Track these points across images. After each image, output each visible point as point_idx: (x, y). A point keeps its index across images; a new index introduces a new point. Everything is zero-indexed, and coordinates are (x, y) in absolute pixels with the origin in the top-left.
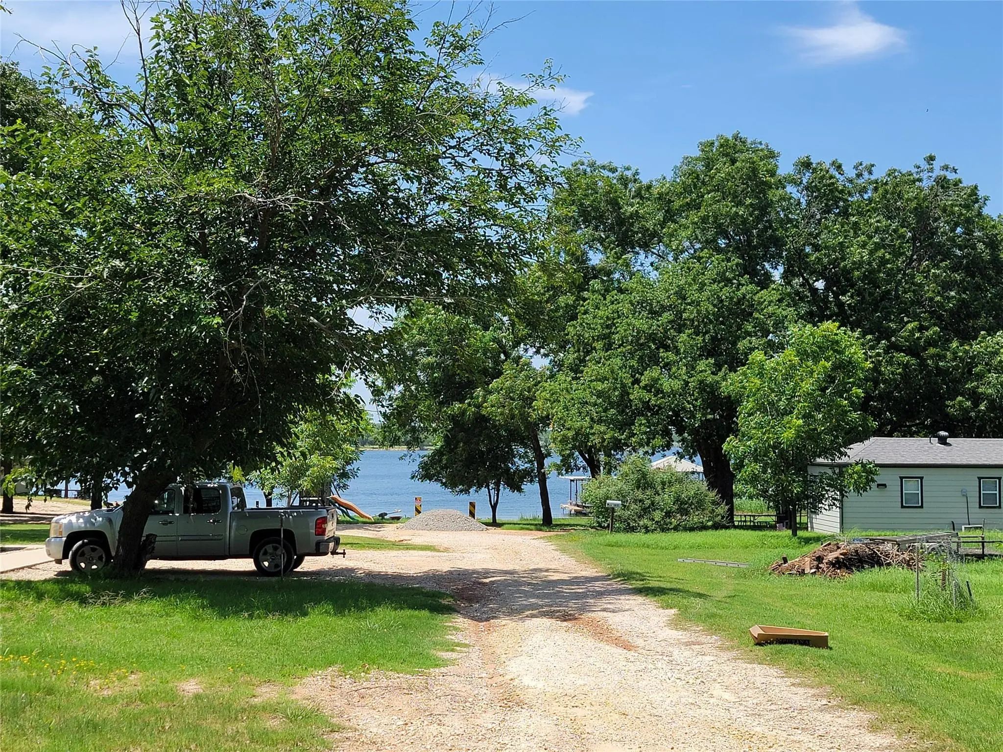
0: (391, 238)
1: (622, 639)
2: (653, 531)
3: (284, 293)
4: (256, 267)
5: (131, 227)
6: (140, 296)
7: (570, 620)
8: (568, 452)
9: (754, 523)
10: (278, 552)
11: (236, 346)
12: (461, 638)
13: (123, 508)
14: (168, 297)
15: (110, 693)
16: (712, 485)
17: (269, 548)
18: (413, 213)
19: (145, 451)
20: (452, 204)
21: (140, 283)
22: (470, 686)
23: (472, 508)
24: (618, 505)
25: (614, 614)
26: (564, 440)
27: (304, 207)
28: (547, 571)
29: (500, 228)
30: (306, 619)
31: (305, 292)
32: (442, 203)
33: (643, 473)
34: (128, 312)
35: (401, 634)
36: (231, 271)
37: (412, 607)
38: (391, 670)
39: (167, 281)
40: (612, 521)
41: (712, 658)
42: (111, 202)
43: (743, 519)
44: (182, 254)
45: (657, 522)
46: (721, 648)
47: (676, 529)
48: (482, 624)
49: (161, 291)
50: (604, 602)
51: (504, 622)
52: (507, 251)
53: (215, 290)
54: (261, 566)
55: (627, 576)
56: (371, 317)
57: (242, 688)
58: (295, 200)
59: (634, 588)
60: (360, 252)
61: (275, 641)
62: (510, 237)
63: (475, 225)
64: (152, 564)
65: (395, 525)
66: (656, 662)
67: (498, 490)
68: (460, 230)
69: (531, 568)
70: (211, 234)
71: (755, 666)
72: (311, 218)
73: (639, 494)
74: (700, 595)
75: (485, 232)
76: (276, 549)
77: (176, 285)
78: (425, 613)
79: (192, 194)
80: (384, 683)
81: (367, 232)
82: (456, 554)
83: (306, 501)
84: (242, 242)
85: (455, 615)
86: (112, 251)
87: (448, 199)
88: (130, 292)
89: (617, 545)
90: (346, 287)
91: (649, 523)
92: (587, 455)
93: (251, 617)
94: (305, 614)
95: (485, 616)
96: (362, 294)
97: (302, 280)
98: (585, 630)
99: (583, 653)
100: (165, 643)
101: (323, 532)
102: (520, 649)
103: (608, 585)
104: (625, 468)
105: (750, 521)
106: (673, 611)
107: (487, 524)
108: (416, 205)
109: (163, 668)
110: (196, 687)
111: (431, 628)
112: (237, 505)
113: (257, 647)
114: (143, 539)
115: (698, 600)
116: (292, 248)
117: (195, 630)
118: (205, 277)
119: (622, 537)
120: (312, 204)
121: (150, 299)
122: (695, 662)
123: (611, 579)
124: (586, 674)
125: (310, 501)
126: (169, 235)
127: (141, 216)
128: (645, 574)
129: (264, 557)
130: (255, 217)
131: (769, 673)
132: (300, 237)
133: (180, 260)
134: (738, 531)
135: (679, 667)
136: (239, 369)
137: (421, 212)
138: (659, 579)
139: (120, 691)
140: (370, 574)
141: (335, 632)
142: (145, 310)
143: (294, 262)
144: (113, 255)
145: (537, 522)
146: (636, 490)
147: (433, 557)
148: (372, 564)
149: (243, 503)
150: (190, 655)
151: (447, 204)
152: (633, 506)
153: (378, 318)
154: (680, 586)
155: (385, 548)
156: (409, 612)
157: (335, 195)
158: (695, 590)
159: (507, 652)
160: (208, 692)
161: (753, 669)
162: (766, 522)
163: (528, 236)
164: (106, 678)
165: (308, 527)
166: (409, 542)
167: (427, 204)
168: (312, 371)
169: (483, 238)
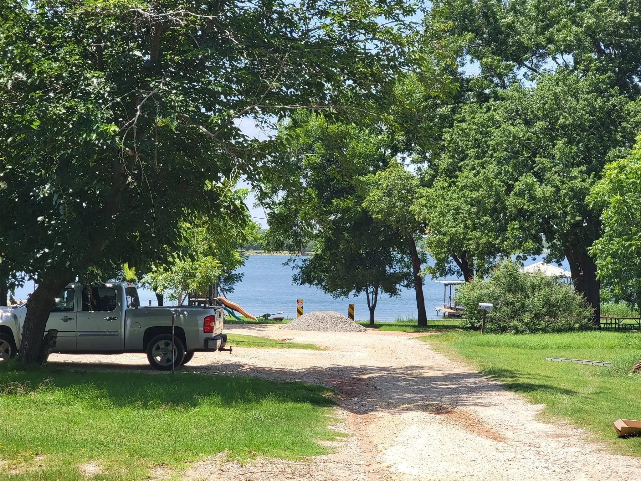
0: (276, 51)
1: (493, 431)
2: (522, 332)
3: (175, 104)
4: (149, 79)
5: (33, 41)
6: (42, 106)
7: (443, 413)
8: (443, 255)
9: (619, 325)
10: (170, 348)
11: (130, 153)
12: (341, 428)
13: (27, 305)
14: (67, 107)
15: (17, 472)
16: (579, 289)
17: (161, 344)
18: (296, 27)
19: (47, 250)
20: (333, 19)
21: (41, 94)
22: (349, 472)
23: (351, 310)
24: (490, 307)
25: (485, 408)
26: (440, 244)
27: (194, 22)
28: (422, 368)
29: (380, 42)
30: (197, 409)
31: (195, 103)
32: (323, 17)
33: (515, 277)
34: (31, 122)
35: (284, 424)
36: (125, 83)
37: (296, 400)
38: (276, 456)
39: (66, 93)
40: (484, 323)
41: (578, 449)
42: (15, 18)
43: (609, 321)
44: (80, 67)
45: (527, 324)
46: (586, 440)
47: (544, 330)
48: (360, 416)
49: (61, 101)
50: (475, 398)
51: (381, 414)
52: (386, 63)
53: (111, 101)
54: (154, 361)
55: (496, 373)
56: (257, 126)
57: (138, 471)
58: (186, 15)
59: (504, 385)
60: (246, 64)
61: (168, 429)
62: (388, 49)
63: (356, 38)
64: (53, 358)
65: (278, 326)
66: (524, 452)
67: (376, 294)
68: (340, 43)
69: (406, 365)
70: (106, 47)
71: (618, 456)
72: (200, 33)
73: (510, 297)
74: (568, 392)
75: (365, 46)
76: (167, 344)
77: (74, 96)
78: (308, 406)
79: (89, 9)
80: (269, 468)
81: (254, 46)
82: (336, 352)
83: (195, 302)
84: (136, 55)
85: (335, 408)
86: (15, 64)
87: (330, 13)
88: (32, 102)
89: (488, 345)
90: (233, 98)
91: (519, 324)
92: (460, 260)
93: (145, 406)
94: (195, 405)
95: (363, 409)
96: (249, 104)
97: (191, 92)
98: (457, 423)
99: (456, 443)
100: (67, 428)
101: (211, 330)
102: (396, 439)
103: (479, 382)
104: (497, 273)
105: (616, 323)
106: (541, 406)
107: (365, 325)
108: (300, 19)
109: (65, 450)
110: (96, 468)
111: (312, 419)
112: (132, 304)
113: (151, 434)
114: (46, 333)
115: (565, 396)
116: (182, 60)
117: (94, 417)
118: (101, 89)
119: (493, 338)
120: (200, 20)
121: (50, 109)
122: (561, 453)
123: (482, 376)
124: (458, 463)
125: (198, 301)
126: (67, 49)
127: (42, 31)
128: (515, 372)
129: (157, 352)
130: (148, 31)
131: (632, 464)
132: (190, 50)
133: (78, 72)
134: (603, 333)
135: (546, 457)
136: (133, 175)
137: (304, 27)
138: (528, 376)
139: (27, 471)
140: (255, 370)
141: (223, 421)
142: (45, 119)
143: (185, 75)
144: (17, 68)
145: (412, 324)
146: (507, 293)
147: (314, 355)
148: (256, 360)
149: (136, 302)
150: (90, 440)
151: (329, 18)
152: (504, 308)
153: (263, 127)
154: (549, 383)
155: (269, 346)
156: (292, 405)
157: (223, 11)
158: (562, 387)
159: (384, 442)
160: (106, 473)
161: (617, 460)
162: (631, 325)
163: (406, 50)
164: (13, 459)
165: (197, 325)
166: (291, 341)
167: (310, 19)
168: (202, 178)
169: (363, 51)
